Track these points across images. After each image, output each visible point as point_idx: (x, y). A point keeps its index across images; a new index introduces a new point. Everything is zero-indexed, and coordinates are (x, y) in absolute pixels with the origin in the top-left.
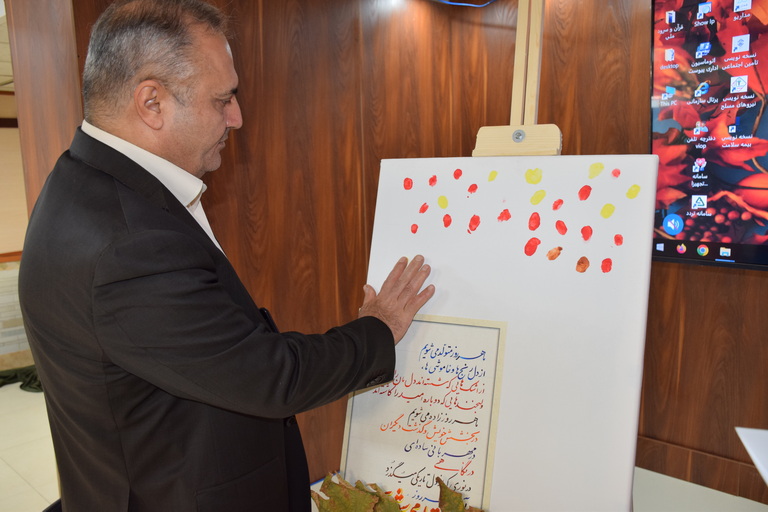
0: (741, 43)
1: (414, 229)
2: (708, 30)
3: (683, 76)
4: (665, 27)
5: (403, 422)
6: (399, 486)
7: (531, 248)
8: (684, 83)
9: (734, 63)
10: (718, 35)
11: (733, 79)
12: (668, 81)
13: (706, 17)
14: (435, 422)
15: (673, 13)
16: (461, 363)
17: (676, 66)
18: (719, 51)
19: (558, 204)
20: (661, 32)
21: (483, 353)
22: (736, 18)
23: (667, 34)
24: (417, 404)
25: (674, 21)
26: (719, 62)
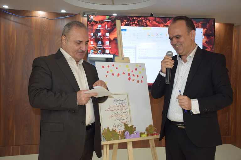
0: (107, 43)
1: (107, 76)
2: (100, 39)
3: (95, 48)
4: (91, 36)
5: (113, 116)
6: (115, 128)
7: (129, 79)
8: (95, 50)
9: (106, 47)
10: (103, 40)
11: (106, 50)
12: (92, 49)
13: (100, 36)
14: (119, 114)
15: (93, 34)
16: (122, 102)
17: (94, 45)
18: (103, 43)
19: (132, 71)
20: (90, 37)
21: (125, 99)
22: (106, 38)
23: (91, 38)
24: (115, 111)
25: (93, 35)
26: (103, 46)
